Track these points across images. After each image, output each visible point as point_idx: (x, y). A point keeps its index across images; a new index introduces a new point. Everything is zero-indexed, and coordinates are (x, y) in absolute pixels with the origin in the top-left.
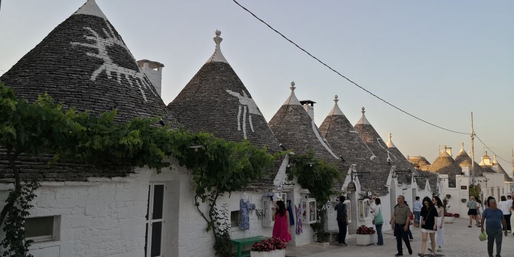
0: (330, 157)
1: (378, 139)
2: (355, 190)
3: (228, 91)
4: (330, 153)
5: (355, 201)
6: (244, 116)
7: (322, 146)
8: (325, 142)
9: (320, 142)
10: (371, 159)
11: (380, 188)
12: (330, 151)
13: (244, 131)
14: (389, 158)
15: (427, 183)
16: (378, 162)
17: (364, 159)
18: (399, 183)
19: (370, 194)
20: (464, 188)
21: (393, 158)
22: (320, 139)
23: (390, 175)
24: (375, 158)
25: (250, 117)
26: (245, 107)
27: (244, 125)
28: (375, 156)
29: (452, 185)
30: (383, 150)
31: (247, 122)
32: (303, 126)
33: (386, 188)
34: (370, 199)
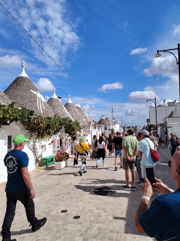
1: (84, 113)
3: (31, 91)
6: (40, 102)
9: (67, 114)
10: (84, 120)
11: (88, 132)
13: (41, 109)
14: (88, 120)
15: (100, 129)
17: (82, 120)
20: (110, 130)
23: (91, 126)
25: (43, 103)
26: (40, 99)
27: (41, 107)
30: (86, 117)
31: (42, 105)
32: (60, 107)
33: (90, 131)
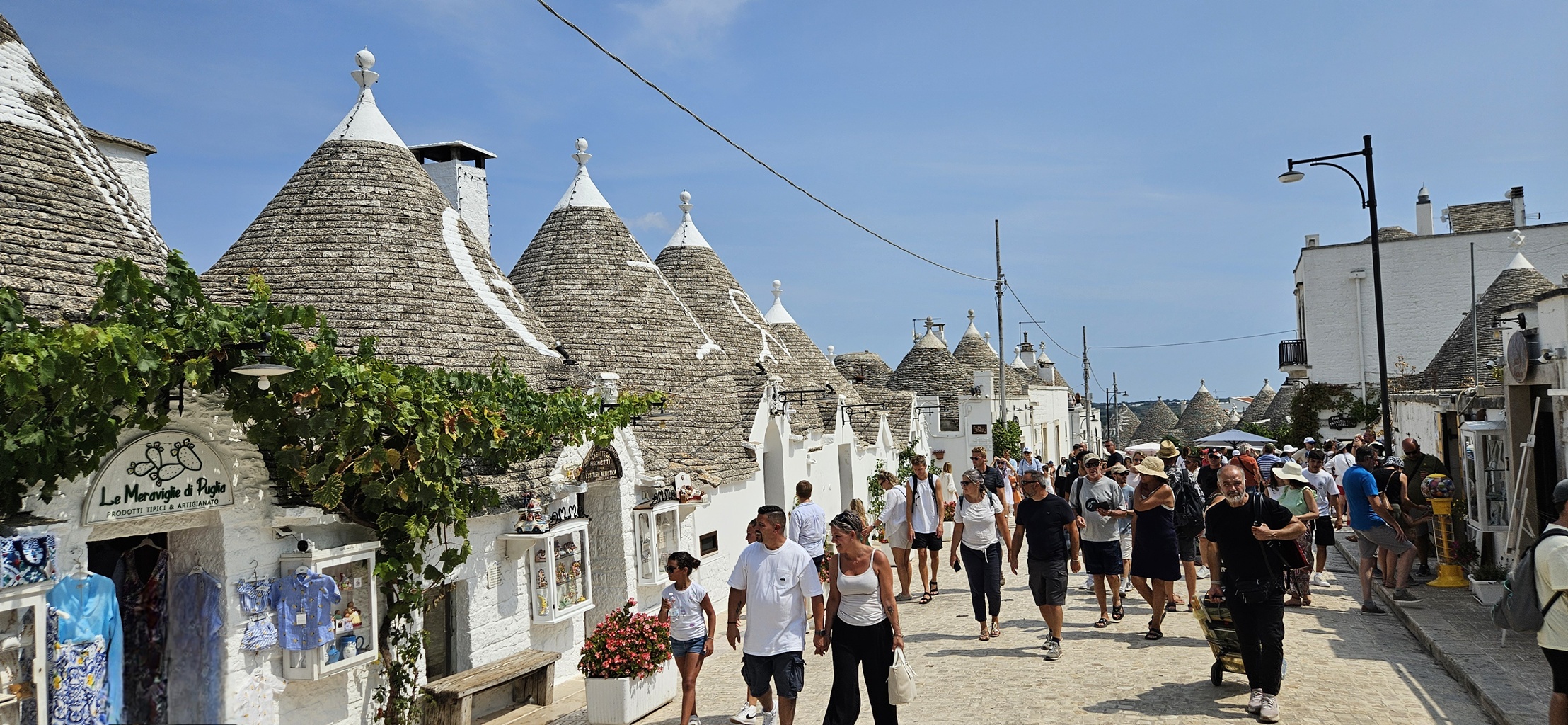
0: (514, 348)
1: (731, 292)
2: (619, 475)
4: (512, 335)
5: (618, 517)
7: (479, 307)
8: (495, 290)
9: (470, 292)
10: (700, 356)
11: (726, 456)
12: (515, 324)
14: (766, 352)
15: (884, 425)
16: (726, 365)
17: (676, 357)
18: (794, 430)
19: (682, 481)
20: (979, 429)
21: (780, 353)
22: (474, 278)
23: (763, 408)
24: (713, 352)
28: (718, 348)
29: (948, 423)
30: (747, 328)
32: (395, 226)
33: (750, 453)
34: (682, 500)
